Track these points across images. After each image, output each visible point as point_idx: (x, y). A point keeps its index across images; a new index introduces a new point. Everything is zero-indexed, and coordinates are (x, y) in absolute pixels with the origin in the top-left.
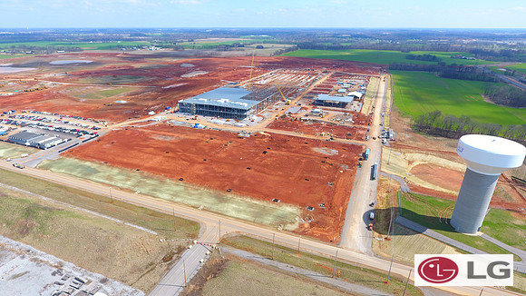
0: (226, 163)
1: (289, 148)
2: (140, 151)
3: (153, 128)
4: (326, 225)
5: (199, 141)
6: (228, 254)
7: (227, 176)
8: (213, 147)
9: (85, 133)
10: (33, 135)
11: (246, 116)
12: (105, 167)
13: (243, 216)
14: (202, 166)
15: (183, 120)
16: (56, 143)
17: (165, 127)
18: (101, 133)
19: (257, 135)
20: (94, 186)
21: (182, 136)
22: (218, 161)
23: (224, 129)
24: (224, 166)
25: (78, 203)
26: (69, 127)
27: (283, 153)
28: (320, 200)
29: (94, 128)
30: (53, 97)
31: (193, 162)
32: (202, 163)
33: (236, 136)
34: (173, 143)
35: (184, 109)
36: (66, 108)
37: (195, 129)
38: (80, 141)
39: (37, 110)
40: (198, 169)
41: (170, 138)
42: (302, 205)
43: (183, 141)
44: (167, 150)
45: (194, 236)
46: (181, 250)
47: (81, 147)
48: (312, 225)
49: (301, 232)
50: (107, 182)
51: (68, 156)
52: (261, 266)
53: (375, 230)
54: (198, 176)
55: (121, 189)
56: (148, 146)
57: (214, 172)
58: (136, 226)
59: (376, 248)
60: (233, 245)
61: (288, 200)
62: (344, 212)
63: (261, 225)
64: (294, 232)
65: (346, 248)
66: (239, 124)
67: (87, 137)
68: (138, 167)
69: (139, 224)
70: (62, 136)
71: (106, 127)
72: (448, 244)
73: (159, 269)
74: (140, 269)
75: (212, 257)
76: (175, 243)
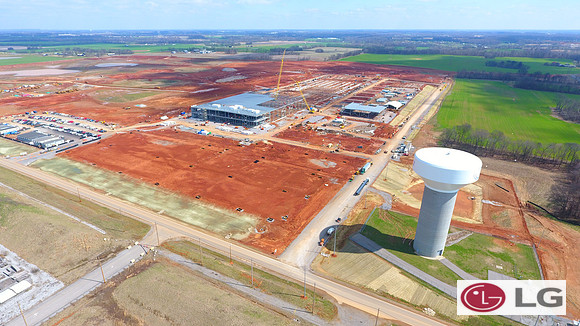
0: (211, 171)
1: (283, 159)
2: (132, 154)
3: (158, 133)
4: (278, 237)
5: (196, 147)
6: (161, 257)
7: (204, 184)
8: (207, 155)
9: (89, 135)
10: (41, 135)
11: (255, 124)
12: (90, 169)
13: (197, 222)
14: (185, 172)
15: (192, 126)
16: (57, 143)
17: (172, 132)
18: (104, 136)
19: (260, 144)
20: (71, 187)
21: (181, 142)
22: (202, 169)
23: (228, 136)
24: (207, 173)
25: (50, 200)
26: (77, 129)
27: (275, 163)
28: (286, 213)
29: (101, 131)
30: (78, 99)
31: (177, 168)
32: (187, 169)
33: (237, 144)
34: (167, 148)
35: (197, 115)
36: (86, 110)
37: (198, 136)
38: (80, 143)
39: (58, 111)
40: (179, 175)
41: (168, 143)
42: (264, 216)
43: (179, 147)
44: (157, 154)
45: (139, 238)
46: (120, 249)
47: (80, 149)
48: (263, 236)
49: (249, 243)
50: (86, 182)
51: (63, 156)
52: (188, 270)
53: (326, 245)
54: (175, 182)
55: (96, 190)
56: (142, 150)
57: (194, 179)
58: (91, 226)
59: (317, 263)
60: (171, 249)
61: (251, 210)
62: (304, 226)
63: (212, 232)
64: (240, 241)
65: (284, 261)
66: (245, 132)
67: (90, 138)
68: (121, 170)
70: (66, 136)
71: (113, 130)
72: (395, 266)
73: (89, 265)
74: (72, 264)
75: (145, 258)
76: (117, 242)
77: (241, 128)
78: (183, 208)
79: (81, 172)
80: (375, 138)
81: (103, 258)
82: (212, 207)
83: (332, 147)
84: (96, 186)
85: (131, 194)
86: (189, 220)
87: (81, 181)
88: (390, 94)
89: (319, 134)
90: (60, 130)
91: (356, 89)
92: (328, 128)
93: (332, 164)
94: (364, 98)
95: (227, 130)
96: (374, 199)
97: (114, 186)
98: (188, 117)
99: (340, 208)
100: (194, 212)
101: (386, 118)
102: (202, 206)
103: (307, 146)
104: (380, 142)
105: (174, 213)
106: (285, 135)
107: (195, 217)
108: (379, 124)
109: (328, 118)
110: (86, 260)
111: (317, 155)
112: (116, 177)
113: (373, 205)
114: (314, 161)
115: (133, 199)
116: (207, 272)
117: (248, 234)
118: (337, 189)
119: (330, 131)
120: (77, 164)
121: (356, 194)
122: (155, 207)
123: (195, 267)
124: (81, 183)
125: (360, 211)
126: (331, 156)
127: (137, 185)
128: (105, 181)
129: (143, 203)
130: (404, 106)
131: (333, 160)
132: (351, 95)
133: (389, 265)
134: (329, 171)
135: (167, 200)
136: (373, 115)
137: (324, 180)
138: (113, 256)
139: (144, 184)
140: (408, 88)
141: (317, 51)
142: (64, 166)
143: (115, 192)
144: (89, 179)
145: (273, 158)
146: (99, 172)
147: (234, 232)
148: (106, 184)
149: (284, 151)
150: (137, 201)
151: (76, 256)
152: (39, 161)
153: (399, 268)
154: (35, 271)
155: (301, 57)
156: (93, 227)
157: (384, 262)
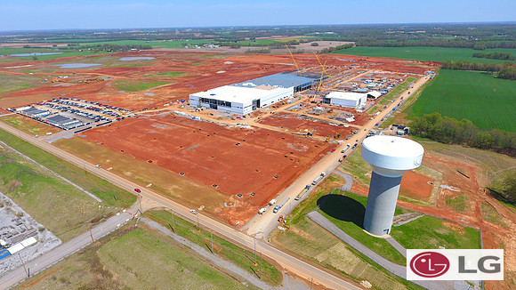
3: (159, 118)
4: (243, 211)
6: (142, 224)
8: (197, 138)
10: (65, 118)
16: (76, 126)
17: (171, 118)
21: (177, 126)
25: (63, 172)
33: (224, 128)
34: (164, 131)
37: (192, 121)
43: (175, 131)
45: (127, 207)
46: (111, 215)
47: (93, 130)
48: (230, 210)
49: (218, 215)
54: (166, 160)
58: (91, 195)
60: (152, 217)
65: (244, 232)
67: (103, 121)
69: (94, 193)
70: (85, 120)
72: (343, 241)
73: (84, 227)
74: (70, 225)
75: (128, 223)
76: (109, 210)
78: (168, 182)
79: (91, 150)
85: (127, 170)
87: (90, 157)
88: (372, 84)
93: (305, 148)
100: (176, 186)
103: (285, 131)
107: (177, 191)
110: (82, 223)
111: (293, 139)
112: (118, 155)
114: (289, 145)
116: (178, 238)
118: (305, 170)
120: (90, 143)
123: (169, 233)
125: (321, 191)
129: (136, 177)
130: (383, 95)
131: (306, 144)
133: (337, 241)
137: (294, 162)
138: (104, 221)
141: (313, 45)
143: (115, 167)
148: (109, 160)
151: (75, 219)
153: (345, 243)
154: (42, 230)
157: (333, 237)
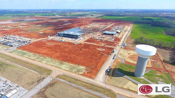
0: (67, 53)
1: (89, 48)
2: (41, 48)
3: (48, 41)
4: (93, 73)
5: (61, 45)
6: (58, 80)
7: (66, 57)
8: (65, 47)
9: (26, 42)
10: (11, 42)
11: (78, 38)
12: (29, 53)
13: (67, 69)
14: (59, 53)
15: (58, 39)
16: (16, 45)
17: (52, 41)
18: (31, 42)
19: (80, 44)
20: (24, 59)
21: (56, 44)
22: (65, 52)
23: (70, 42)
24: (66, 53)
25: (18, 63)
26: (22, 40)
27: (86, 50)
28: (93, 65)
29: (30, 41)
30: (20, 31)
31: (56, 52)
32: (60, 52)
33: (73, 44)
34: (52, 46)
35: (59, 35)
36: (23, 34)
37: (61, 42)
38: (24, 45)
39: (14, 35)
40: (57, 54)
41: (52, 44)
42: (87, 66)
43: (56, 45)
44: (50, 48)
45: (49, 74)
46: (44, 78)
47: (24, 46)
48: (88, 73)
49: (84, 75)
50: (28, 57)
51: (19, 49)
52: (67, 84)
53: (108, 75)
54: (57, 56)
55: (32, 59)
56: (44, 47)
57: (62, 55)
58: (33, 71)
59: (106, 81)
60: (60, 78)
61: (83, 65)
62: (100, 69)
63: (72, 72)
64: (81, 74)
65: (96, 80)
66: (75, 40)
67: (27, 43)
68: (39, 53)
70: (19, 43)
71: (33, 40)
72: (130, 81)
73: (35, 84)
74: (29, 84)
75: (52, 81)
76: (42, 76)
77: (74, 39)
78: (61, 64)
79: (26, 54)
80: (115, 42)
81: (39, 81)
82: (70, 64)
83: (103, 44)
84: (32, 58)
85: (44, 61)
86: (64, 68)
87: (27, 57)
88: (116, 28)
89: (98, 40)
90: (17, 41)
91: (106, 27)
92: (100, 39)
93: (104, 50)
94: (109, 29)
95: (70, 40)
96: (119, 60)
97: (38, 58)
98: (57, 36)
99: (109, 63)
100: (65, 66)
101: (117, 35)
102: (67, 64)
103: (95, 44)
104: (117, 43)
105: (59, 66)
106: (88, 41)
107: (66, 67)
108: (115, 37)
109: (99, 36)
110: (33, 82)
111: (99, 47)
112: (38, 55)
113: (119, 62)
114: (98, 49)
115: (45, 62)
116: (73, 85)
117: (83, 72)
118: (107, 57)
119: (101, 40)
120: (24, 51)
121: (113, 59)
122: (52, 64)
123: (69, 83)
124: (27, 58)
125: (116, 64)
126: (103, 47)
127: (45, 58)
128: (34, 57)
129: (48, 63)
130: (121, 32)
131: (104, 48)
132: (105, 29)
133: (128, 81)
134: (103, 52)
135: (56, 62)
136: (113, 35)
137: (103, 55)
138: (42, 81)
139: (47, 57)
140: (121, 26)
141: (91, 15)
142: (20, 52)
143: (38, 60)
144: (29, 56)
145: (86, 48)
146: (32, 54)
147: (79, 72)
148: (35, 58)
149: (89, 46)
150: (46, 63)
151: (30, 81)
152: (12, 51)
153: (132, 81)
154: (17, 87)
155: (87, 17)
156: (34, 71)
157: (127, 80)
